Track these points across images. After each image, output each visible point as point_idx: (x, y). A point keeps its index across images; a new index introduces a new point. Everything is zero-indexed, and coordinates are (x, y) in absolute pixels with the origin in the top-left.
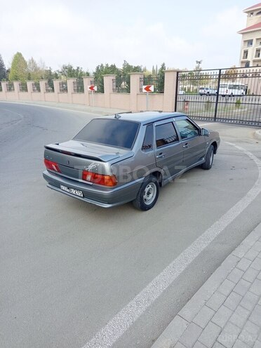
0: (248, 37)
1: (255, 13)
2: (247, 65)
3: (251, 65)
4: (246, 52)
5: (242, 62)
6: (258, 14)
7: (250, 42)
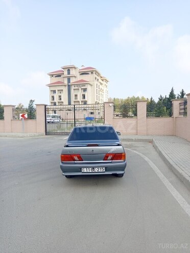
0: (53, 89)
1: (54, 76)
2: (55, 104)
3: (57, 104)
4: (53, 97)
5: (52, 103)
6: (56, 77)
7: (54, 92)
